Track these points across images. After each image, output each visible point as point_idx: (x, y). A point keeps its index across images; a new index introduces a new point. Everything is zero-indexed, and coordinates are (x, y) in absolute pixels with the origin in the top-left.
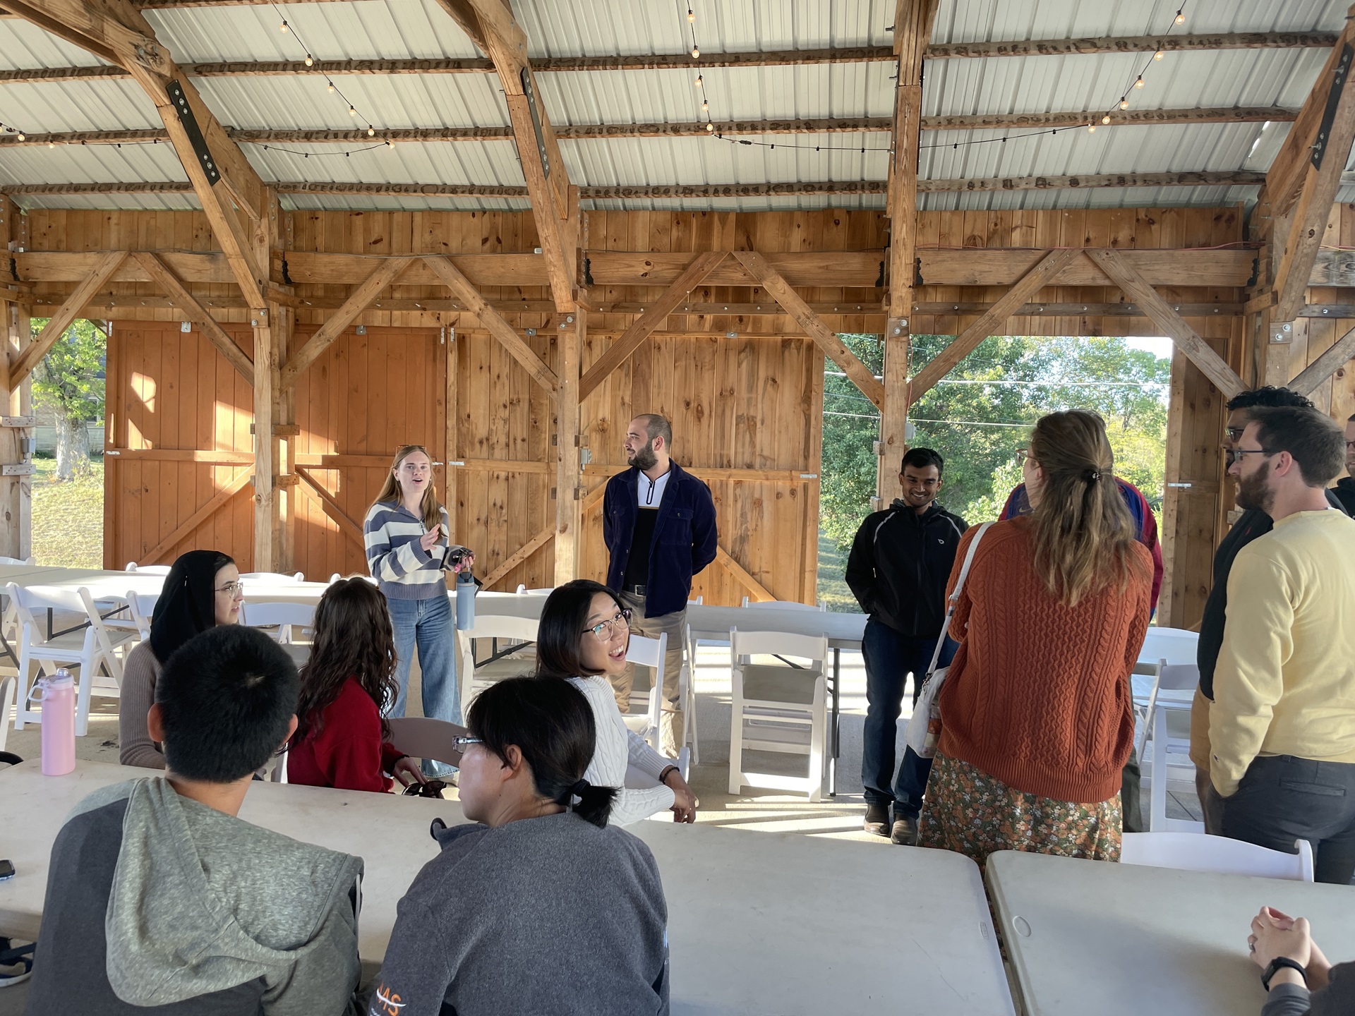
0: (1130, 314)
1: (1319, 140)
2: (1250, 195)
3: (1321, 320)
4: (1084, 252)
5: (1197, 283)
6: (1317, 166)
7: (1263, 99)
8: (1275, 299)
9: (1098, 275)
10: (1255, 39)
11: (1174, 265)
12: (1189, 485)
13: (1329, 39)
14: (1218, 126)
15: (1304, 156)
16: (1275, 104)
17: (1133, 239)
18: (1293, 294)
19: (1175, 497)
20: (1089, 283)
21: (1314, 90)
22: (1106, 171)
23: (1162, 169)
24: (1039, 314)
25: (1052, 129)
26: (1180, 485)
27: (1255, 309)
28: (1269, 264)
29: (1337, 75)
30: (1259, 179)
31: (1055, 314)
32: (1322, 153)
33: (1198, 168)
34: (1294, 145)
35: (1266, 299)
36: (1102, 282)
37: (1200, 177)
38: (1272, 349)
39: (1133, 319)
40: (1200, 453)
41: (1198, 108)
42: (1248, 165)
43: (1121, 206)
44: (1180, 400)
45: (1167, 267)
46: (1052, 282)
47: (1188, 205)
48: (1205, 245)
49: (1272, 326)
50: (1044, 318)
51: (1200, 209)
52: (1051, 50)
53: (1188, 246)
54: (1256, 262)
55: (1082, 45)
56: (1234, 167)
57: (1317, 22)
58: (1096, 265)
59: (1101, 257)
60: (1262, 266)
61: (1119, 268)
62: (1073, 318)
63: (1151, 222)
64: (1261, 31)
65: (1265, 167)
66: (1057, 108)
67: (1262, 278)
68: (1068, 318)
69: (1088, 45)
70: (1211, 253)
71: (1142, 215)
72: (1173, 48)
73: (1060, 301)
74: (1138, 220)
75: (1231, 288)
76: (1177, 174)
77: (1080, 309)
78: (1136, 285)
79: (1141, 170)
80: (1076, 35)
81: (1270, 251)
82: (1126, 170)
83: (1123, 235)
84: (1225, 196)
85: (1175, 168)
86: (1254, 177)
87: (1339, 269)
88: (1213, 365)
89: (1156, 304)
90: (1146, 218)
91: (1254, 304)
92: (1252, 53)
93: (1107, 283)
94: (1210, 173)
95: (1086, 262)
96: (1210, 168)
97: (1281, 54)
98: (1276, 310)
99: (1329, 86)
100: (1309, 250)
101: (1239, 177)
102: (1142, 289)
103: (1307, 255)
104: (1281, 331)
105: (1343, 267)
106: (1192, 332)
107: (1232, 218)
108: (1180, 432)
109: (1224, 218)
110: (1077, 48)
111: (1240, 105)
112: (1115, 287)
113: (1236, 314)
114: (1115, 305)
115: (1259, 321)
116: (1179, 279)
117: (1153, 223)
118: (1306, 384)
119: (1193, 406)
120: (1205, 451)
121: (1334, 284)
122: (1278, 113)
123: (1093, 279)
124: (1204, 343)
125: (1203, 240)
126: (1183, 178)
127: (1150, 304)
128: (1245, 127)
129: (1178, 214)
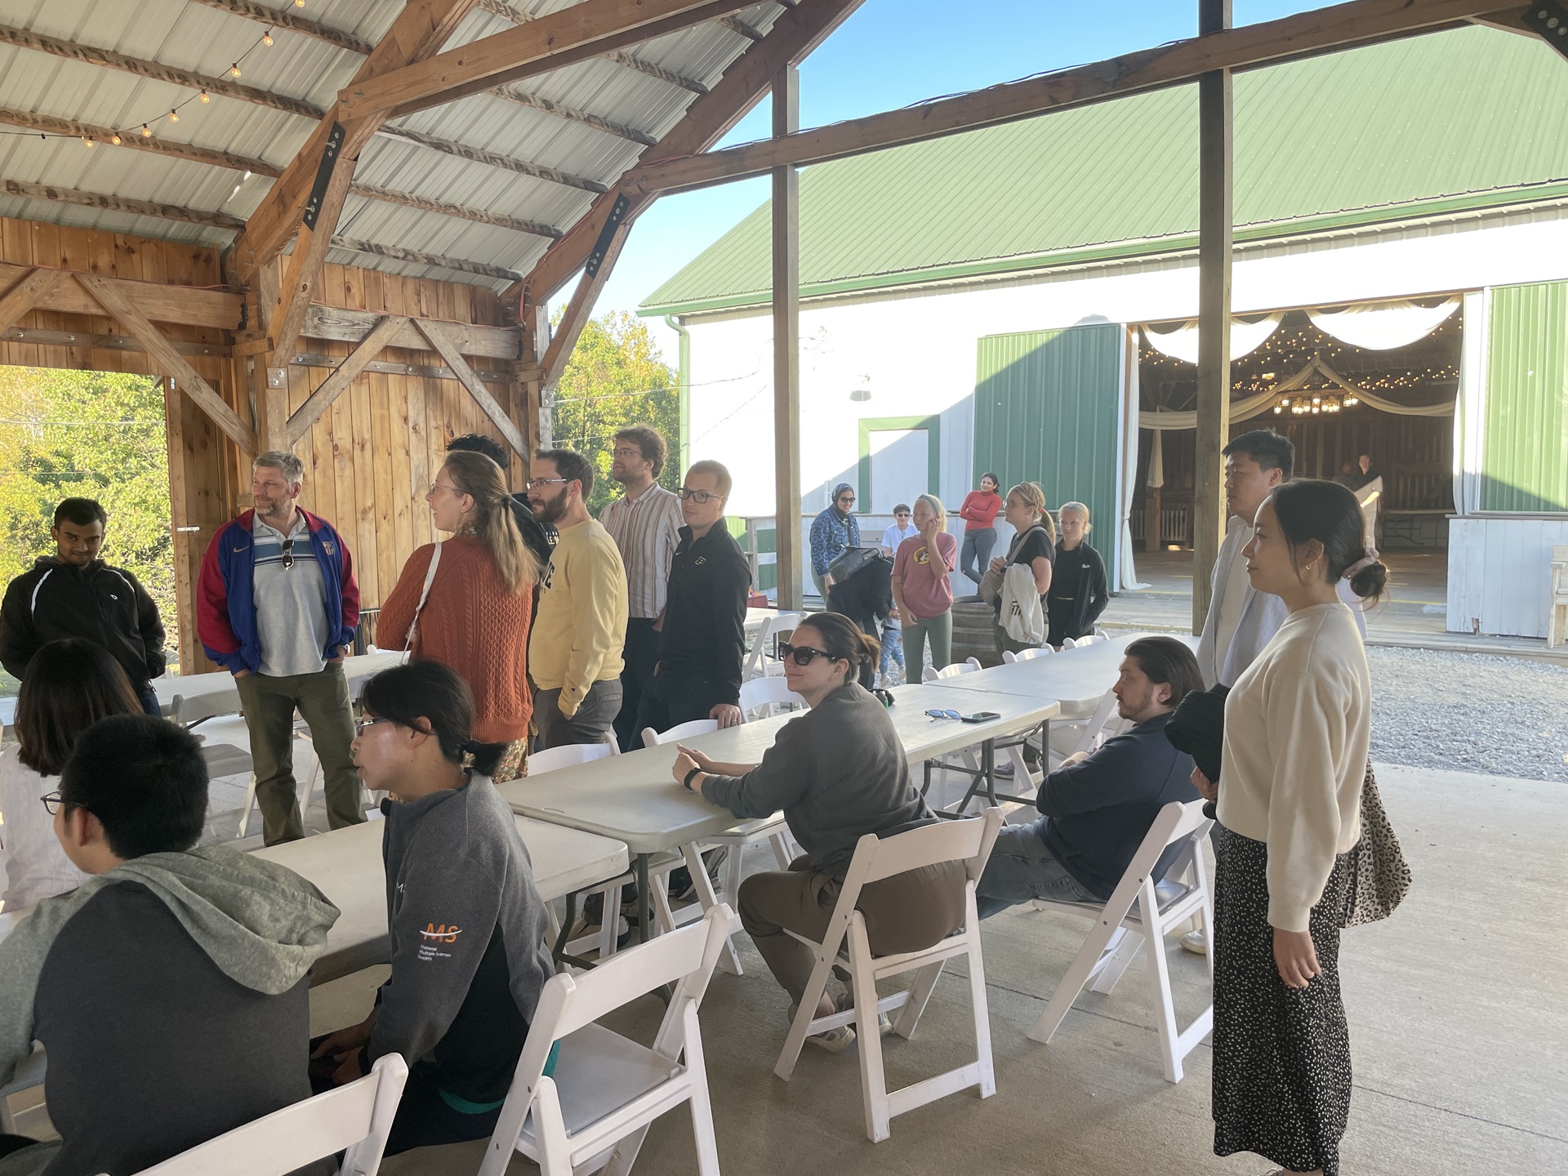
0: (122, 348)
1: (310, 203)
2: (226, 239)
3: (297, 367)
4: (73, 276)
5: (192, 322)
6: (311, 225)
7: (251, 150)
8: (271, 347)
9: (91, 303)
10: (256, 94)
11: (169, 301)
12: (198, 529)
13: (318, 113)
14: (205, 166)
15: (294, 213)
16: (259, 158)
17: (114, 267)
18: (287, 342)
19: (185, 542)
20: (81, 310)
21: (300, 155)
22: (87, 187)
23: (144, 197)
24: (19, 340)
25: (41, 132)
26: (189, 529)
27: (247, 352)
28: (259, 311)
29: (328, 148)
30: (240, 226)
31: (37, 341)
32: (316, 215)
33: (180, 203)
34: (281, 200)
35: (261, 345)
36: (94, 310)
37: (182, 213)
38: (270, 394)
39: (125, 354)
40: (202, 495)
41: (190, 145)
42: (226, 209)
43: (94, 228)
44: (179, 443)
45: (161, 302)
46: (40, 305)
47: (163, 238)
48: (187, 283)
49: (269, 371)
50: (25, 345)
51: (179, 244)
52: (57, 50)
53: (171, 282)
54: (244, 307)
55: (90, 54)
56: (213, 209)
57: (307, 94)
58: (87, 292)
59: (91, 283)
60: (252, 311)
61: (113, 297)
62: (58, 347)
63: (131, 251)
64: (260, 88)
65: (245, 214)
66: (45, 110)
67: (252, 323)
68: (52, 347)
69: (95, 55)
70: (202, 293)
71: (120, 242)
72: (182, 83)
73: (40, 326)
74: (116, 246)
75: (216, 330)
76: (159, 205)
77: (65, 339)
78: (133, 318)
79: (123, 193)
80: (82, 41)
81: (259, 297)
82: (107, 190)
83: (104, 261)
84: (200, 235)
85: (157, 199)
86: (233, 222)
87: (313, 321)
88: (216, 406)
89: (156, 340)
90: (127, 246)
91: (244, 347)
92: (249, 105)
93: (100, 312)
94: (191, 210)
95: (75, 286)
96: (192, 205)
97: (273, 114)
98: (273, 356)
99: (319, 155)
100: (302, 303)
101: (218, 219)
102: (139, 323)
103: (300, 307)
104: (277, 377)
105: (316, 320)
106: (194, 372)
107: (208, 259)
108: (182, 474)
109: (203, 258)
110: (85, 55)
111: (229, 151)
112: (109, 318)
113: (225, 356)
114: (104, 337)
115: (251, 365)
116: (174, 316)
117: (133, 252)
118: (298, 427)
119: (191, 448)
120: (207, 494)
121: (310, 335)
122: (261, 167)
123: (86, 306)
124: (206, 385)
125: (184, 278)
126: (166, 210)
127: (149, 340)
128: (230, 172)
129: (156, 245)
